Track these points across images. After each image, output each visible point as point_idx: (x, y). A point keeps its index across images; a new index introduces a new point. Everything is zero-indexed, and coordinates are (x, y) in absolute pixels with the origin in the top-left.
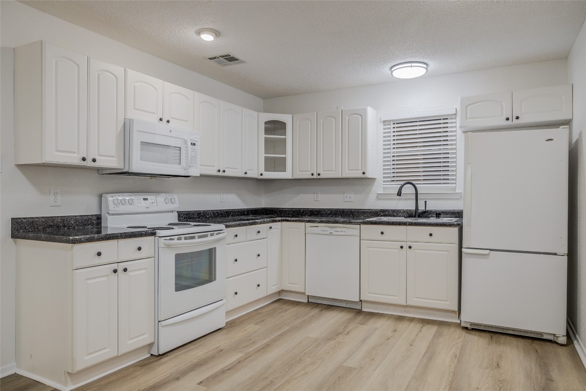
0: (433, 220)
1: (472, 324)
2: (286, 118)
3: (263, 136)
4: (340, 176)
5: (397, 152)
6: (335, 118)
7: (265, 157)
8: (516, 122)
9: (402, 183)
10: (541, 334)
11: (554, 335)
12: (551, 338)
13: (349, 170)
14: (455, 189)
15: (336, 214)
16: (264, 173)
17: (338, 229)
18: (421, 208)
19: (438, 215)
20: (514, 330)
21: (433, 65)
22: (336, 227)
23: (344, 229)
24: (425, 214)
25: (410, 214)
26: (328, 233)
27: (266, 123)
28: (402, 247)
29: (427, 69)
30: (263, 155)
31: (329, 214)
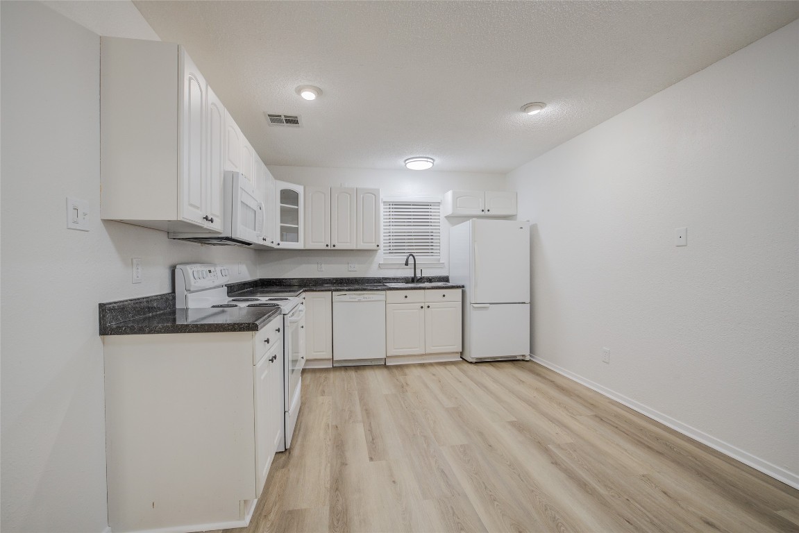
0: (427, 285)
1: (477, 359)
2: (299, 189)
3: (279, 204)
4: (354, 247)
5: (395, 229)
6: (350, 195)
7: (281, 226)
8: (487, 213)
9: (408, 254)
10: (516, 357)
11: (523, 356)
12: (521, 358)
13: (363, 242)
14: (439, 260)
15: (341, 283)
16: (281, 243)
17: (365, 296)
18: (419, 275)
19: (430, 280)
20: (501, 357)
21: (438, 161)
22: (364, 294)
23: (371, 296)
24: (421, 280)
25: (407, 280)
26: (356, 300)
27: (281, 191)
28: (422, 307)
29: (433, 163)
30: (279, 224)
31: (335, 283)
